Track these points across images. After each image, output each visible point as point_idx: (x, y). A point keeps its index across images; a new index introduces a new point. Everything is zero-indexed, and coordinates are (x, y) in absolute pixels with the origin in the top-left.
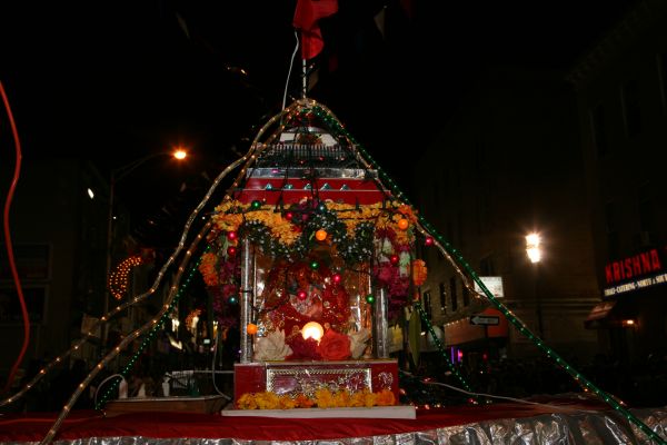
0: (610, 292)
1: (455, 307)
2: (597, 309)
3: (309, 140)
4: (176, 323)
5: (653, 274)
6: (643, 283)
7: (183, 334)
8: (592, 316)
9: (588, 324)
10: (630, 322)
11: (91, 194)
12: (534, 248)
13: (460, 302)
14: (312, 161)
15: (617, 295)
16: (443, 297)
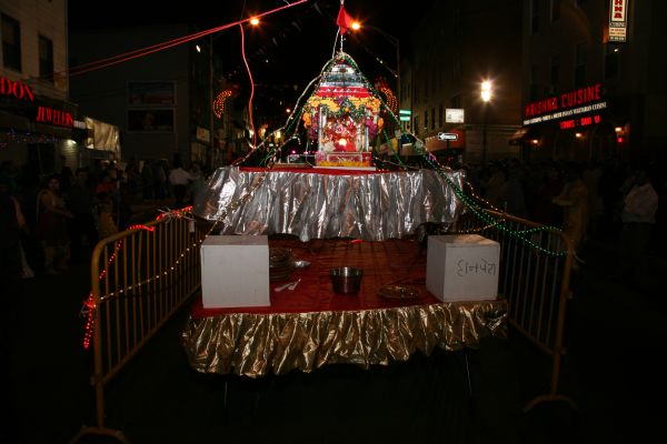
0: (527, 122)
1: (433, 128)
2: (518, 133)
3: (343, 71)
4: (252, 133)
5: (552, 113)
6: (546, 118)
7: (257, 140)
8: (514, 137)
9: (511, 142)
10: (535, 141)
11: (198, 49)
12: (486, 91)
13: (437, 124)
14: (344, 80)
15: (531, 125)
16: (426, 121)
